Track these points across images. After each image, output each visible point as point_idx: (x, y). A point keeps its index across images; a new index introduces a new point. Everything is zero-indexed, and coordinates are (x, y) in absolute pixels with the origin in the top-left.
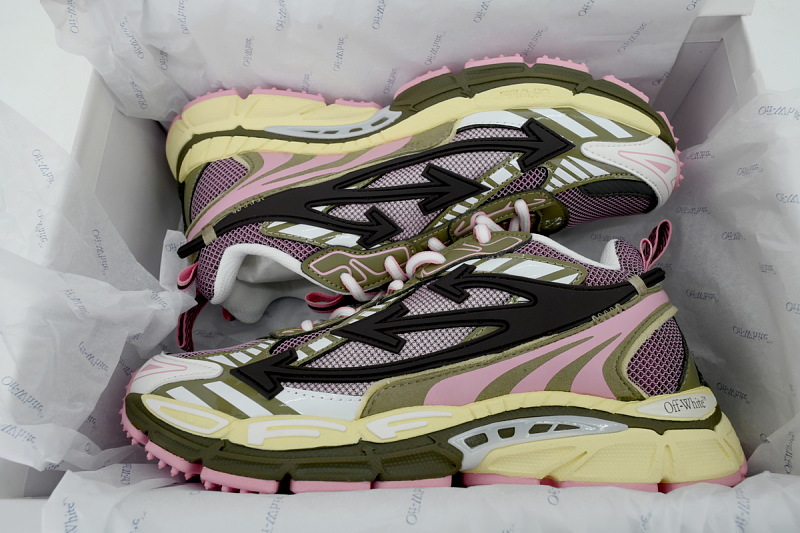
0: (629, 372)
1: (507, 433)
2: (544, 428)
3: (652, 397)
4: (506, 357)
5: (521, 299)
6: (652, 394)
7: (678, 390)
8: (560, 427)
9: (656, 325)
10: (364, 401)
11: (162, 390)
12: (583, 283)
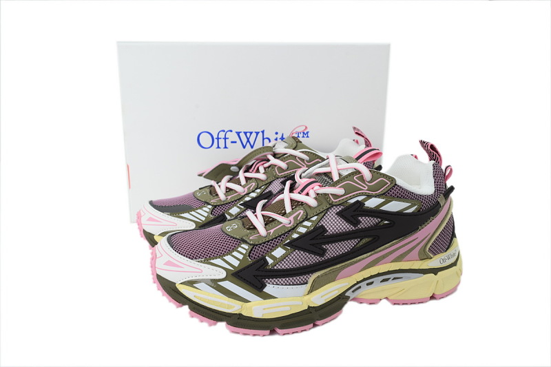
0: (429, 249)
3: (435, 256)
8: (394, 279)
10: (309, 285)
11: (191, 283)
12: (419, 211)
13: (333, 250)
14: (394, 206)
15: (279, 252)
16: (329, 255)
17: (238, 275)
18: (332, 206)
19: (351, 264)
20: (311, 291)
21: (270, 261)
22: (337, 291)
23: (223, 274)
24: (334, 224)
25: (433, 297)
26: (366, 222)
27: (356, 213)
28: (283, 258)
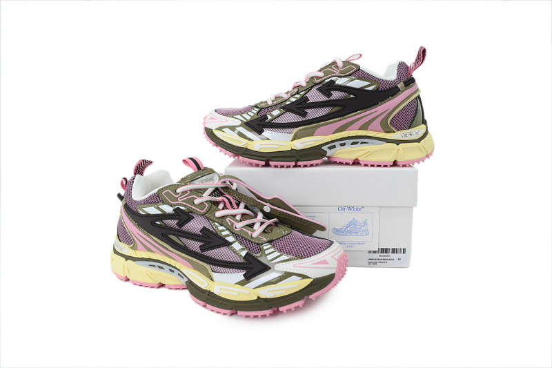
0: (390, 123)
1: (343, 145)
2: (356, 143)
5: (352, 96)
6: (398, 130)
10: (293, 135)
11: (220, 129)
12: (378, 89)
13: (313, 114)
14: (358, 84)
15: (276, 112)
16: (309, 117)
17: (249, 125)
18: (316, 84)
19: (325, 124)
20: (294, 139)
21: (269, 117)
22: (313, 142)
23: (240, 123)
24: (315, 96)
25: (395, 164)
26: (336, 95)
27: (329, 87)
28: (279, 116)
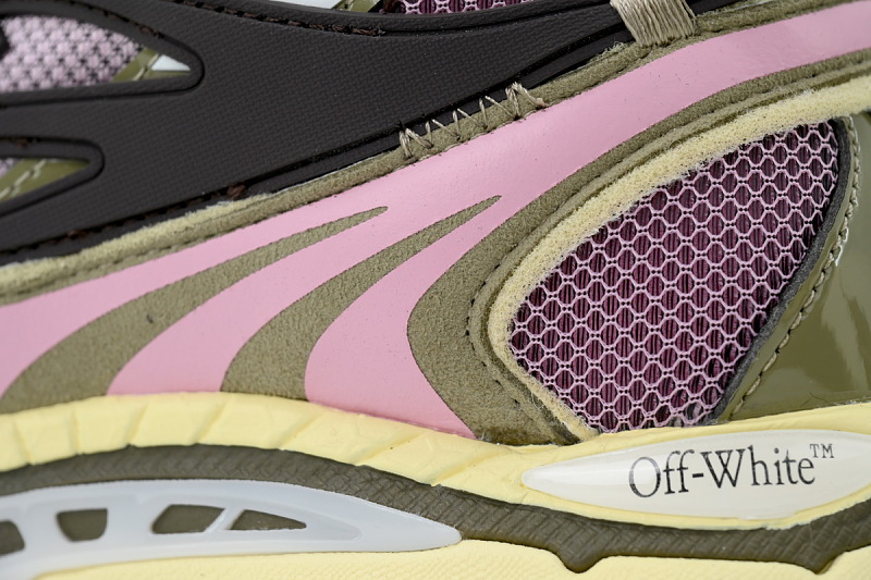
0: (518, 341)
1: (82, 526)
2: (196, 519)
3: (609, 435)
4: (93, 269)
5: (165, 64)
6: (609, 423)
7: (713, 417)
8: (249, 520)
9: (669, 166)
